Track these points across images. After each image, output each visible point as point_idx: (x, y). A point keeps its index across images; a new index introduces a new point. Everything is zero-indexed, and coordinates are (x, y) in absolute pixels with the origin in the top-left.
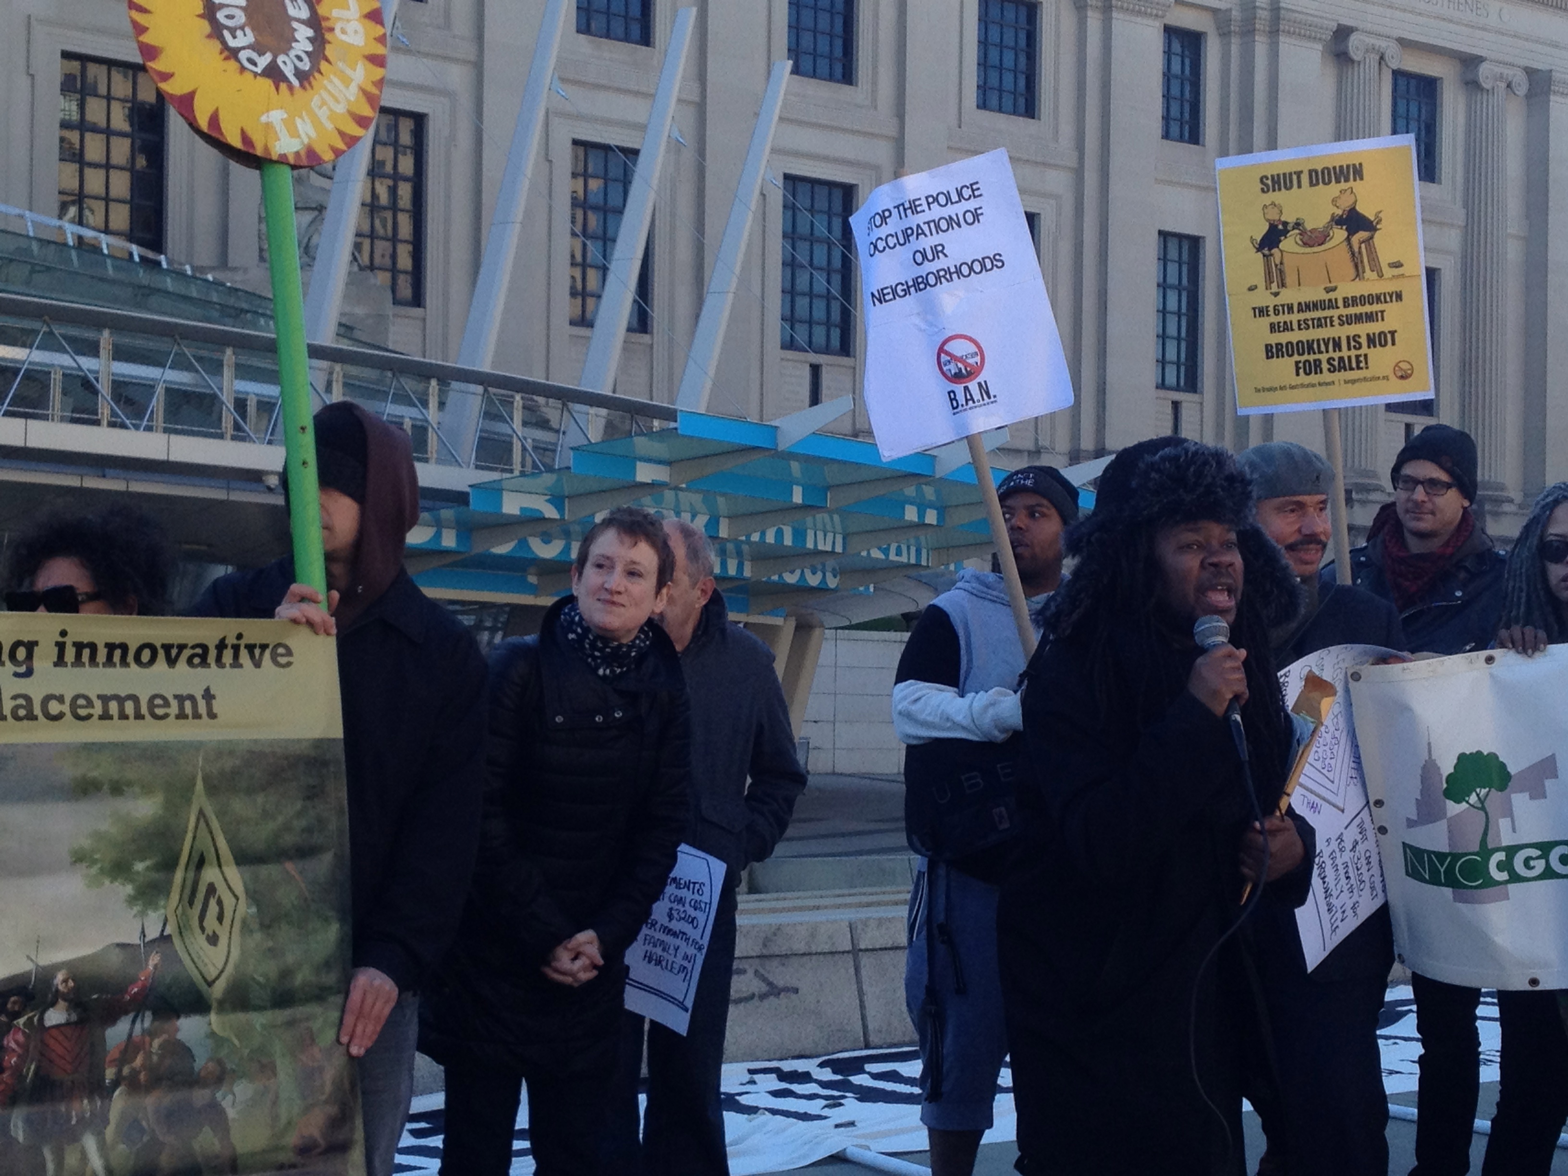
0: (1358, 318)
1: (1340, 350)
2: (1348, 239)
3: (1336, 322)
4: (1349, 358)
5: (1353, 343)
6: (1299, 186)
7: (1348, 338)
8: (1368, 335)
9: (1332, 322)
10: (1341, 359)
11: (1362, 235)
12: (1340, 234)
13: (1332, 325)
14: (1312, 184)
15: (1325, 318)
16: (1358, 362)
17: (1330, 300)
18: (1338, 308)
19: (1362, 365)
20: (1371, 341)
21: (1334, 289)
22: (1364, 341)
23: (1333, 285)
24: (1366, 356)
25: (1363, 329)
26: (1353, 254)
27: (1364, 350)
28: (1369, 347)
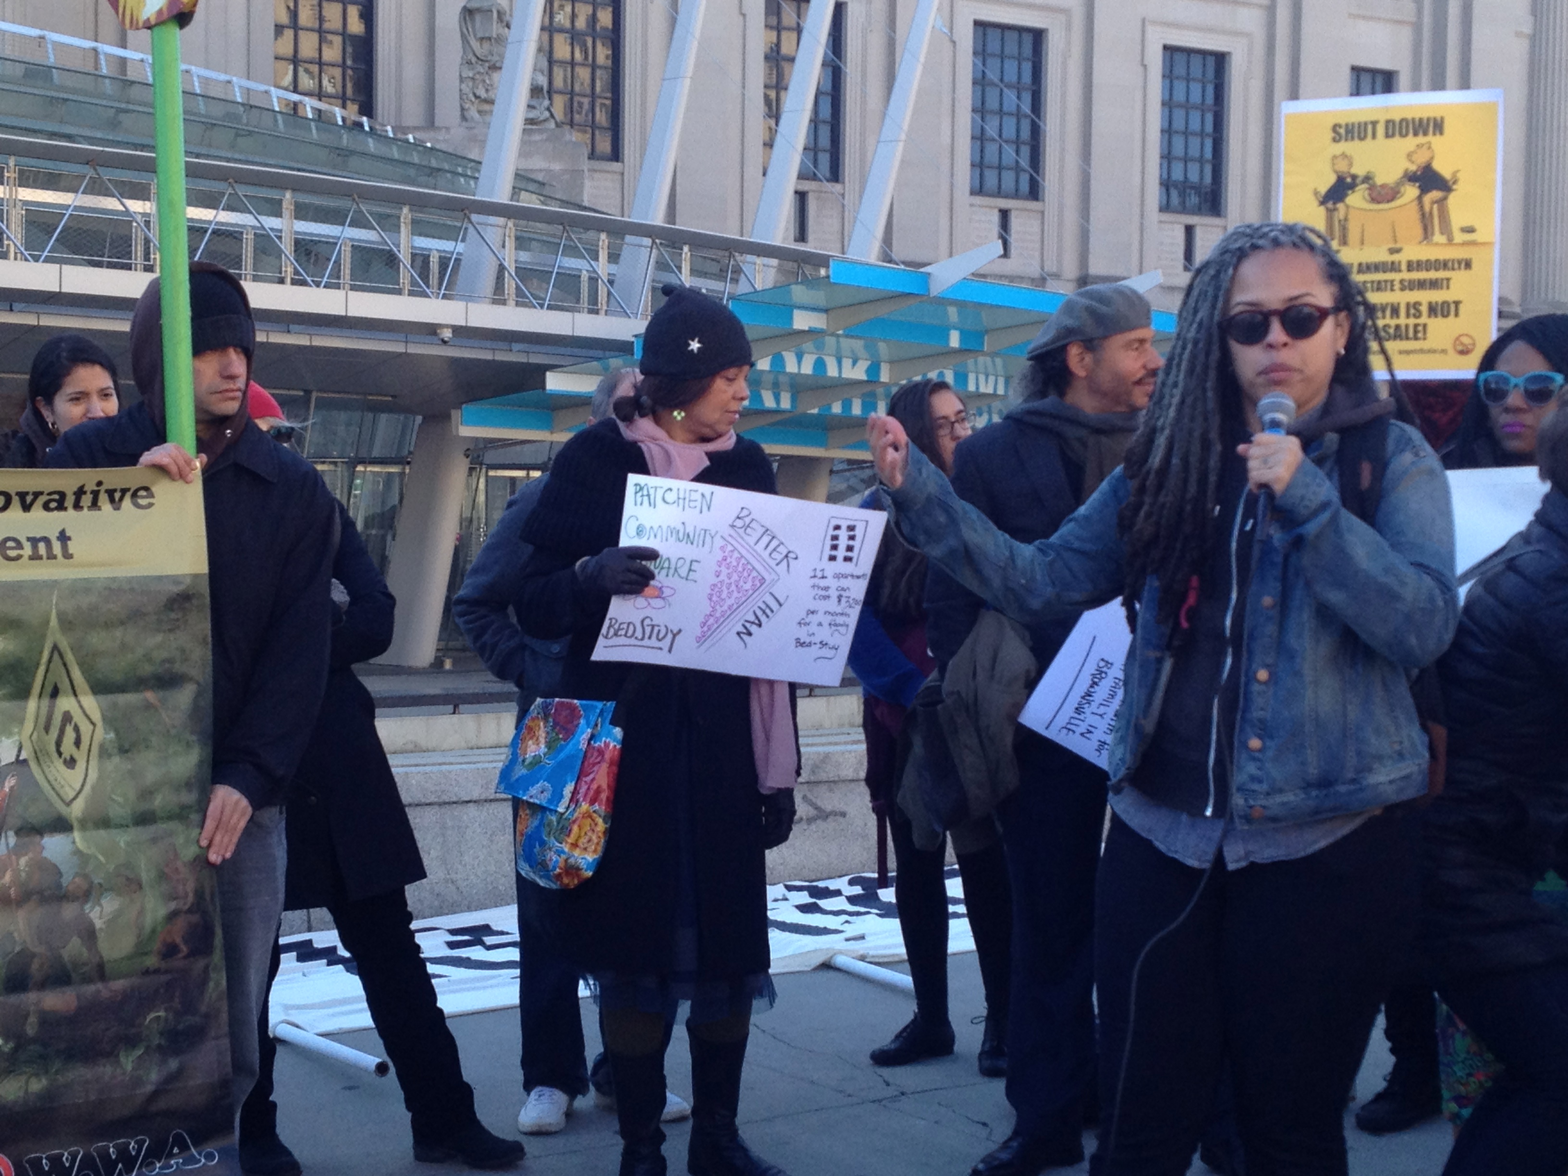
0: (1421, 285)
1: (1398, 317)
2: (1420, 198)
3: (1397, 286)
4: (1407, 326)
5: (1412, 311)
6: (1374, 136)
7: (1408, 305)
8: (1430, 304)
9: (1392, 285)
10: (1398, 327)
11: (1435, 194)
12: (1411, 192)
13: (1392, 290)
14: (1387, 136)
15: (1386, 281)
16: (1416, 332)
17: (1393, 263)
18: (1400, 271)
19: (1420, 335)
20: (1433, 310)
21: (1398, 251)
22: (1424, 309)
23: (1398, 246)
24: (1425, 326)
25: (1425, 297)
26: (1423, 215)
27: (1424, 319)
28: (1429, 316)
